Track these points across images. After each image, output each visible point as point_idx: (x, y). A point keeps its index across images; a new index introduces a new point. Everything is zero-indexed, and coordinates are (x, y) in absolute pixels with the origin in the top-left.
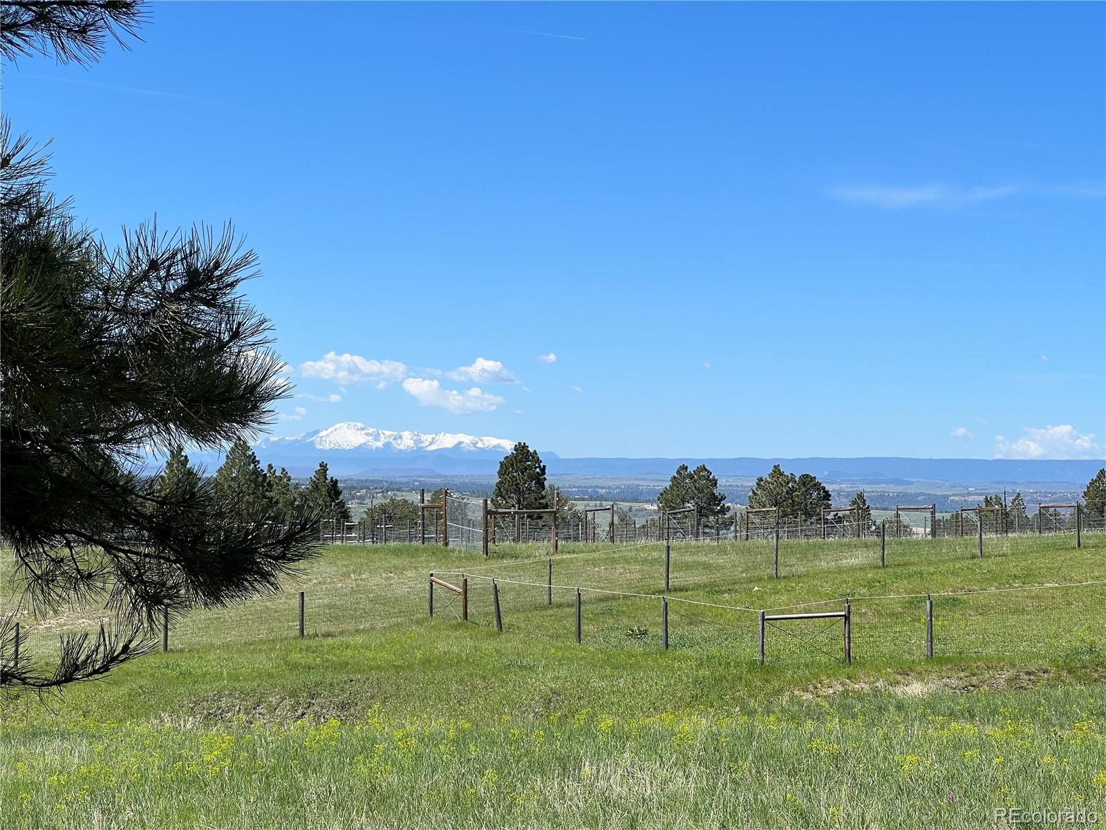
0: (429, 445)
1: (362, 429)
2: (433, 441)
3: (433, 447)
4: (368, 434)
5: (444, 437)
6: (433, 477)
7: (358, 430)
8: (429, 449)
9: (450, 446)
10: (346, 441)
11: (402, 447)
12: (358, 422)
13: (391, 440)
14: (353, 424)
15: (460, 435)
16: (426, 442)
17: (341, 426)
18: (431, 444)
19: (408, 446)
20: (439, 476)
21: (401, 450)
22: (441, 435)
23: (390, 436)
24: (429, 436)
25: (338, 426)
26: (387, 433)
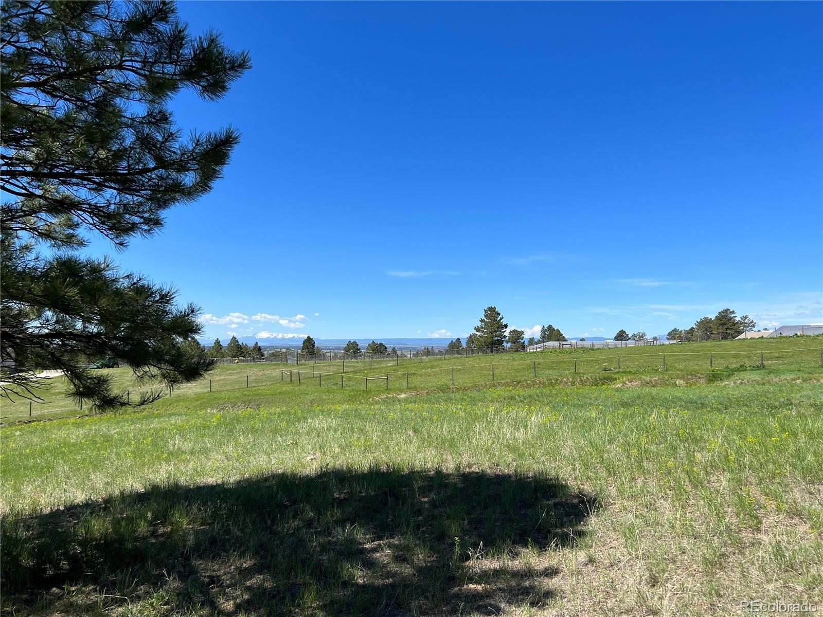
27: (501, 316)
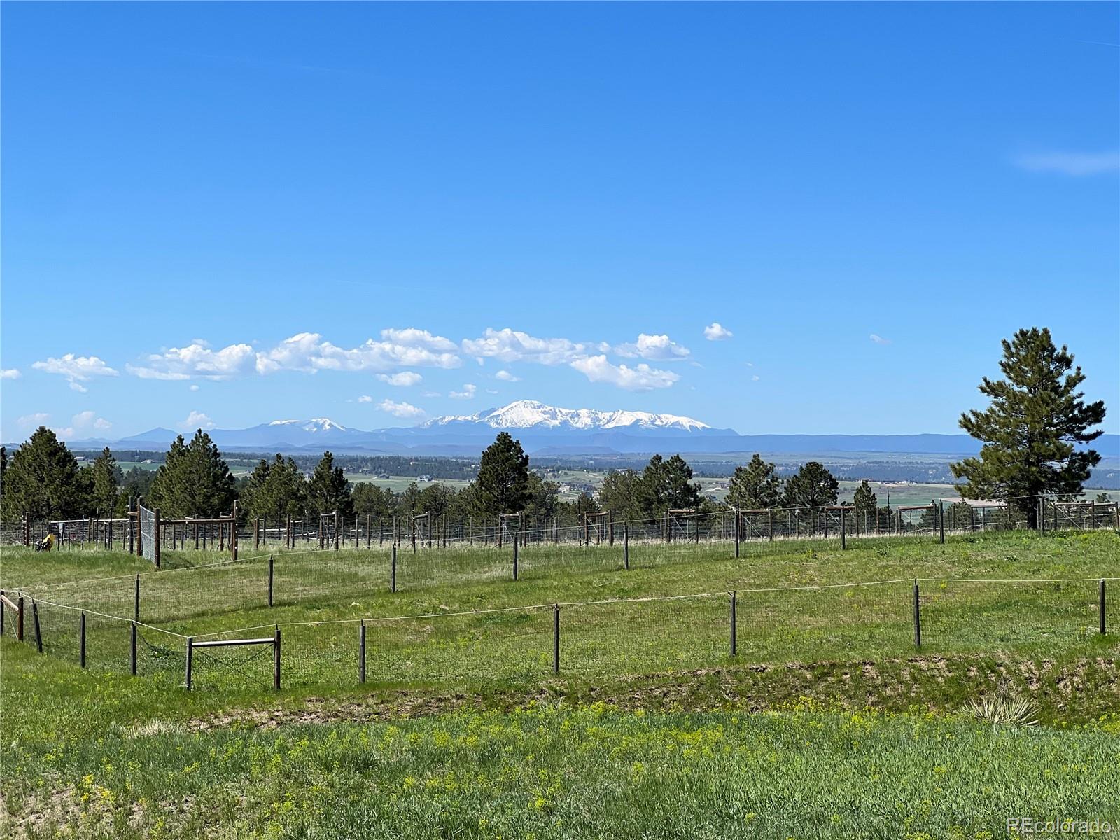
0: (607, 423)
1: (539, 408)
2: (610, 419)
3: (611, 425)
4: (545, 413)
5: (623, 415)
6: (608, 455)
7: (535, 408)
8: (606, 427)
9: (628, 424)
10: (523, 420)
11: (579, 425)
12: (534, 400)
13: (568, 418)
14: (529, 402)
15: (639, 413)
16: (604, 420)
17: (518, 405)
18: (608, 422)
19: (586, 424)
20: (615, 455)
21: (578, 428)
22: (619, 413)
23: (567, 414)
24: (606, 414)
25: (514, 404)
26: (564, 411)
27: (1072, 372)
